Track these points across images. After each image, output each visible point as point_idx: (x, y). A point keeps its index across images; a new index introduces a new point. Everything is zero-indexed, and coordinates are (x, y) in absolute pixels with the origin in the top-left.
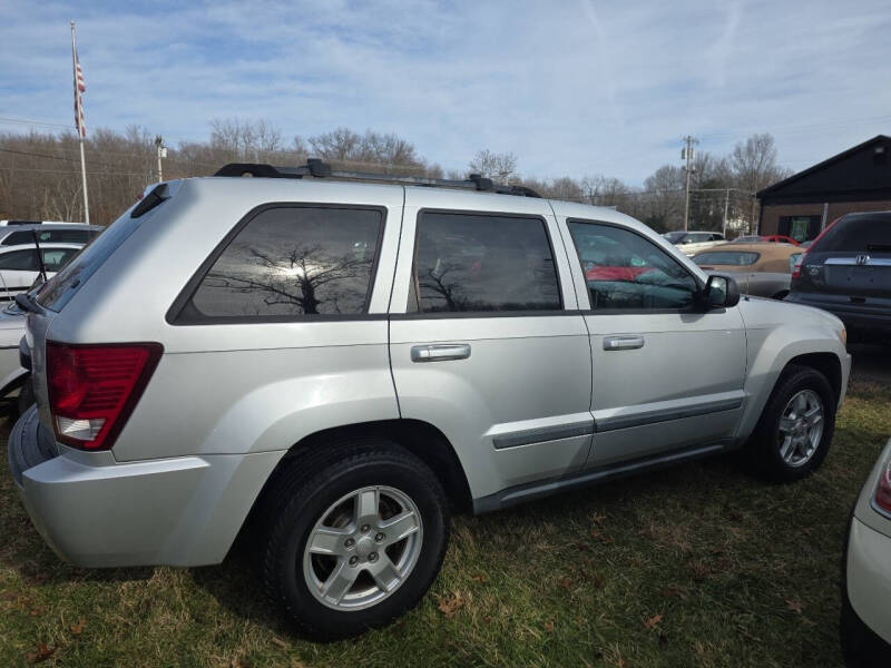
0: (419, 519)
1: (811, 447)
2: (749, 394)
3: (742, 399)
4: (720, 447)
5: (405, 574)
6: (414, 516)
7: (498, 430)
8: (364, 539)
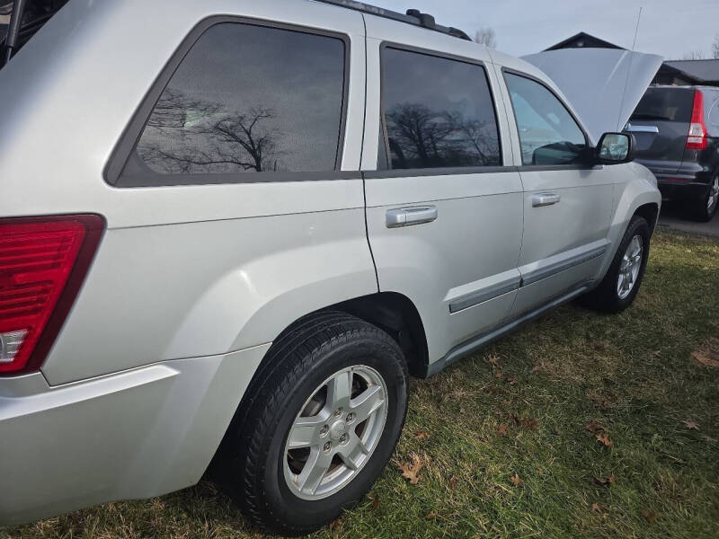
0: (385, 393)
1: (631, 282)
2: (610, 241)
3: (605, 246)
4: (584, 288)
5: (371, 448)
6: (380, 391)
7: (454, 293)
8: (337, 424)
